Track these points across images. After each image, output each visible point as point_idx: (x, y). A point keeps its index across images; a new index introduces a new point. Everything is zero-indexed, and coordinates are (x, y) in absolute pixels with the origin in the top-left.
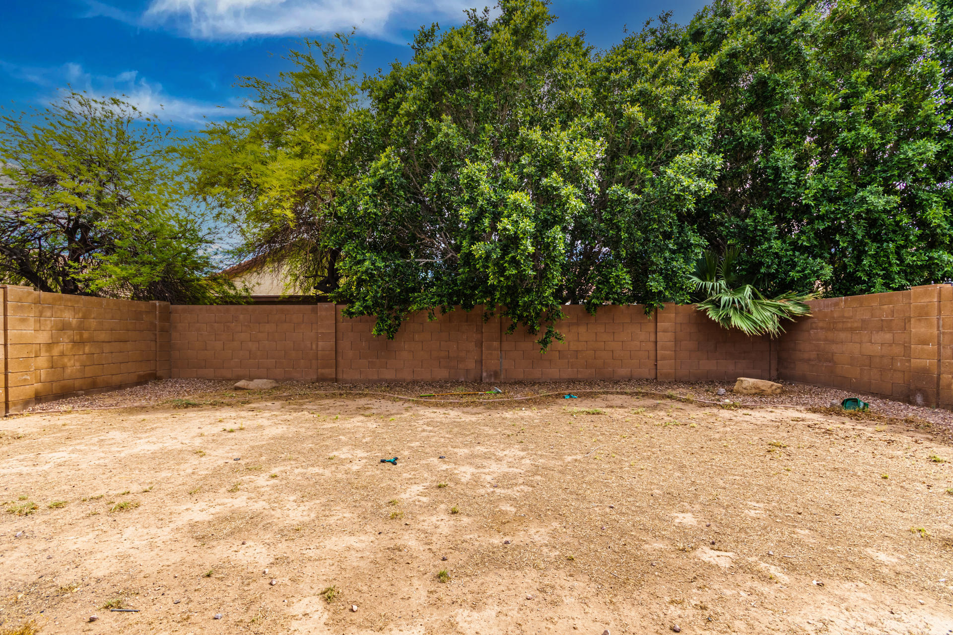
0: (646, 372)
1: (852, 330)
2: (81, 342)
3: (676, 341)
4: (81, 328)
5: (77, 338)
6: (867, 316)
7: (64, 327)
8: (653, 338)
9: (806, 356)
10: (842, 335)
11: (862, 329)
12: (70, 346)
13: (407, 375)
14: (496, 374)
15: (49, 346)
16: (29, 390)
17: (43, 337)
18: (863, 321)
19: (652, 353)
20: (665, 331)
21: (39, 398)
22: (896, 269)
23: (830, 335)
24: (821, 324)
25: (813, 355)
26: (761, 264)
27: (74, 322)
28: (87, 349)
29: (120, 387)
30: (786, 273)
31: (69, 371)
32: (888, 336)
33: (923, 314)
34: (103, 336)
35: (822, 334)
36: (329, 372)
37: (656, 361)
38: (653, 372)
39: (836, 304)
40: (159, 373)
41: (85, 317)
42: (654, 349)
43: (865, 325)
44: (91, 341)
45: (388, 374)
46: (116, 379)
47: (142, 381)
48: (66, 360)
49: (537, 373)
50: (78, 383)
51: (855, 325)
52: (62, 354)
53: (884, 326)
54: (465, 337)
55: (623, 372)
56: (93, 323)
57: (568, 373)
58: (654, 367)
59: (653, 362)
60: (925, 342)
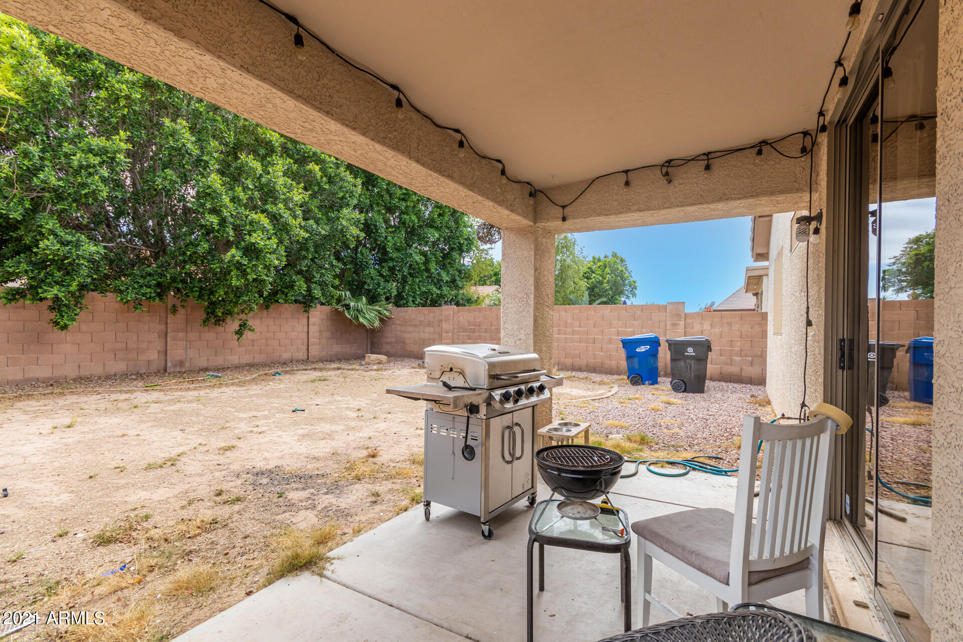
0: (302, 355)
1: (415, 326)
3: (321, 332)
6: (422, 319)
8: (306, 330)
9: (389, 340)
10: (410, 329)
11: (420, 325)
13: (70, 371)
14: (181, 363)
18: (420, 321)
19: (306, 341)
20: (314, 325)
22: (418, 293)
23: (403, 328)
24: (398, 322)
25: (393, 340)
26: (365, 283)
30: (376, 289)
32: (432, 329)
33: (447, 319)
35: (398, 328)
37: (308, 346)
38: (306, 354)
39: (407, 311)
42: (306, 337)
43: (421, 323)
45: (42, 372)
49: (219, 361)
51: (417, 323)
53: (430, 324)
54: (146, 327)
55: (286, 356)
57: (246, 359)
58: (306, 351)
59: (305, 347)
60: (448, 332)
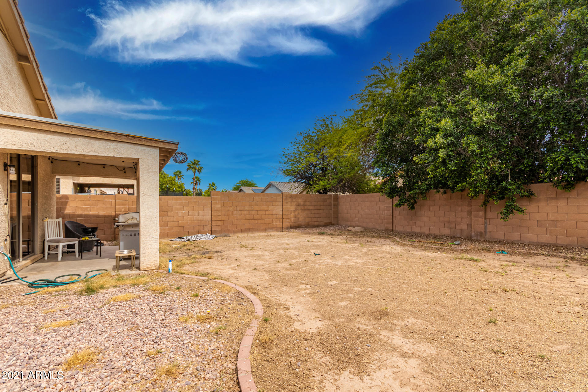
2: (304, 210)
4: (304, 205)
5: (303, 208)
7: (299, 205)
12: (300, 211)
13: (426, 231)
14: (481, 234)
15: (295, 210)
16: (288, 225)
17: (293, 208)
21: (291, 227)
27: (302, 203)
28: (306, 212)
29: (317, 226)
31: (300, 219)
34: (311, 208)
36: (390, 227)
40: (333, 222)
41: (305, 201)
44: (308, 209)
45: (417, 230)
46: (316, 224)
47: (326, 225)
48: (299, 216)
50: (303, 224)
52: (298, 214)
56: (308, 203)
